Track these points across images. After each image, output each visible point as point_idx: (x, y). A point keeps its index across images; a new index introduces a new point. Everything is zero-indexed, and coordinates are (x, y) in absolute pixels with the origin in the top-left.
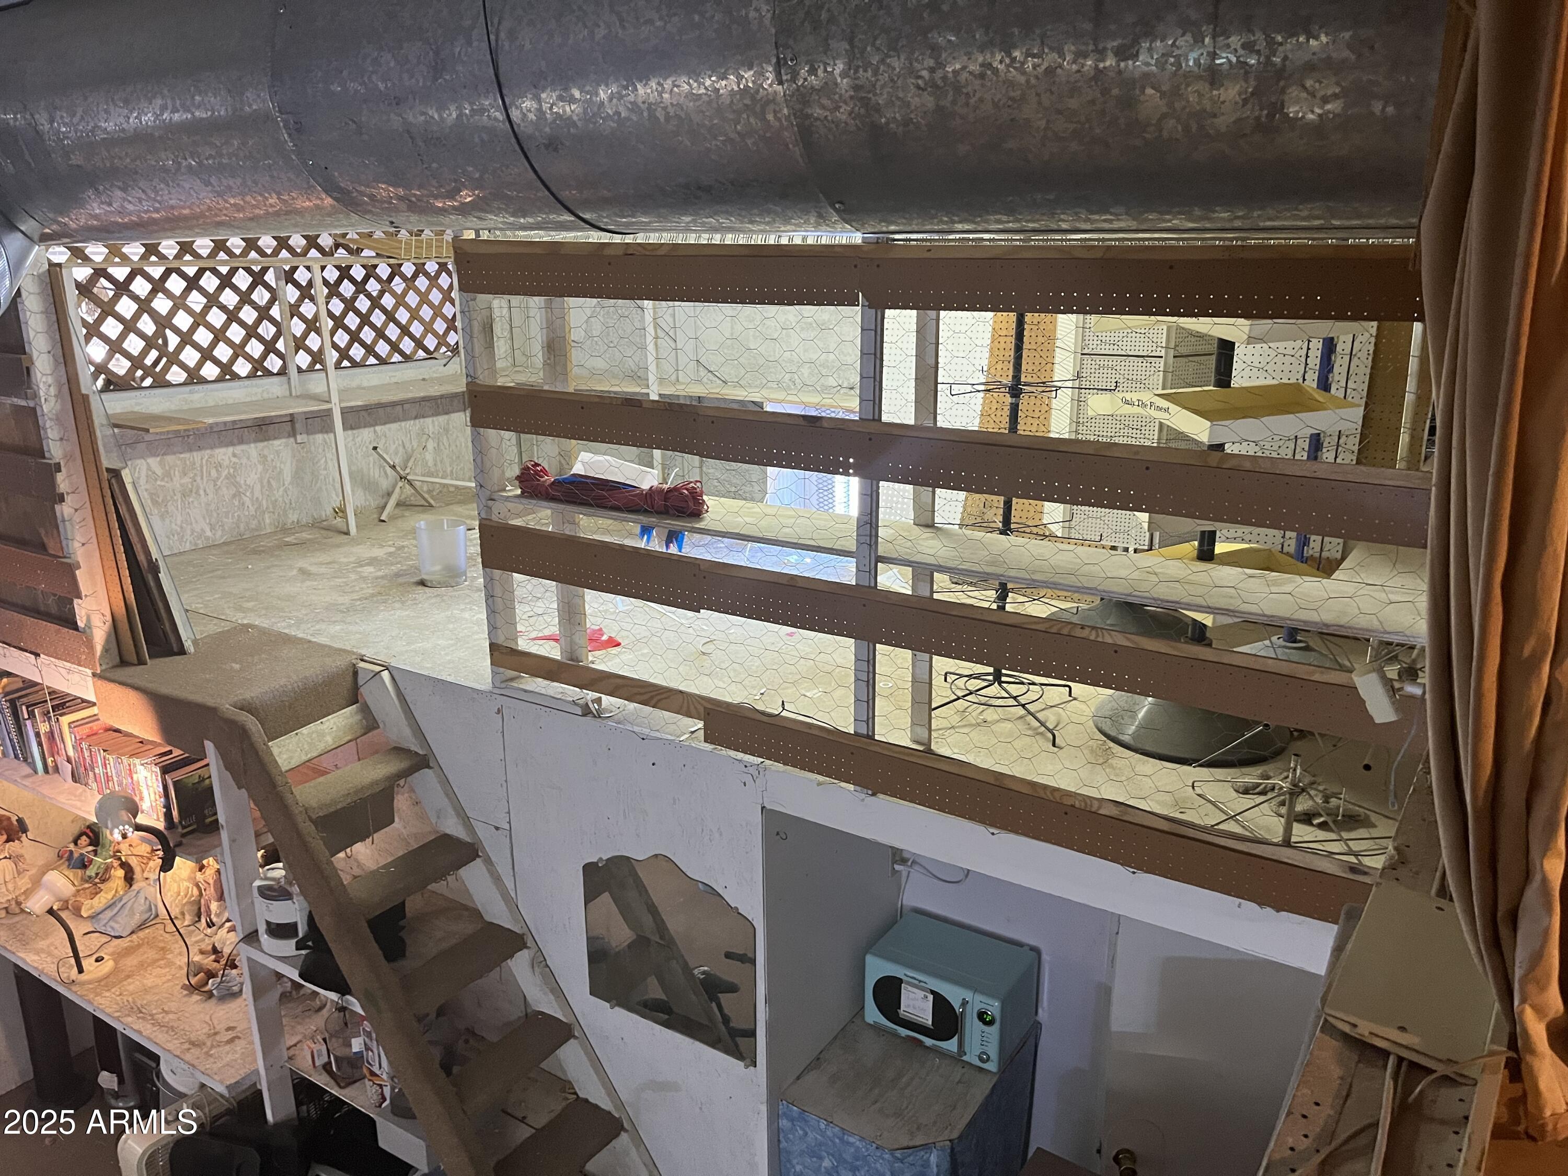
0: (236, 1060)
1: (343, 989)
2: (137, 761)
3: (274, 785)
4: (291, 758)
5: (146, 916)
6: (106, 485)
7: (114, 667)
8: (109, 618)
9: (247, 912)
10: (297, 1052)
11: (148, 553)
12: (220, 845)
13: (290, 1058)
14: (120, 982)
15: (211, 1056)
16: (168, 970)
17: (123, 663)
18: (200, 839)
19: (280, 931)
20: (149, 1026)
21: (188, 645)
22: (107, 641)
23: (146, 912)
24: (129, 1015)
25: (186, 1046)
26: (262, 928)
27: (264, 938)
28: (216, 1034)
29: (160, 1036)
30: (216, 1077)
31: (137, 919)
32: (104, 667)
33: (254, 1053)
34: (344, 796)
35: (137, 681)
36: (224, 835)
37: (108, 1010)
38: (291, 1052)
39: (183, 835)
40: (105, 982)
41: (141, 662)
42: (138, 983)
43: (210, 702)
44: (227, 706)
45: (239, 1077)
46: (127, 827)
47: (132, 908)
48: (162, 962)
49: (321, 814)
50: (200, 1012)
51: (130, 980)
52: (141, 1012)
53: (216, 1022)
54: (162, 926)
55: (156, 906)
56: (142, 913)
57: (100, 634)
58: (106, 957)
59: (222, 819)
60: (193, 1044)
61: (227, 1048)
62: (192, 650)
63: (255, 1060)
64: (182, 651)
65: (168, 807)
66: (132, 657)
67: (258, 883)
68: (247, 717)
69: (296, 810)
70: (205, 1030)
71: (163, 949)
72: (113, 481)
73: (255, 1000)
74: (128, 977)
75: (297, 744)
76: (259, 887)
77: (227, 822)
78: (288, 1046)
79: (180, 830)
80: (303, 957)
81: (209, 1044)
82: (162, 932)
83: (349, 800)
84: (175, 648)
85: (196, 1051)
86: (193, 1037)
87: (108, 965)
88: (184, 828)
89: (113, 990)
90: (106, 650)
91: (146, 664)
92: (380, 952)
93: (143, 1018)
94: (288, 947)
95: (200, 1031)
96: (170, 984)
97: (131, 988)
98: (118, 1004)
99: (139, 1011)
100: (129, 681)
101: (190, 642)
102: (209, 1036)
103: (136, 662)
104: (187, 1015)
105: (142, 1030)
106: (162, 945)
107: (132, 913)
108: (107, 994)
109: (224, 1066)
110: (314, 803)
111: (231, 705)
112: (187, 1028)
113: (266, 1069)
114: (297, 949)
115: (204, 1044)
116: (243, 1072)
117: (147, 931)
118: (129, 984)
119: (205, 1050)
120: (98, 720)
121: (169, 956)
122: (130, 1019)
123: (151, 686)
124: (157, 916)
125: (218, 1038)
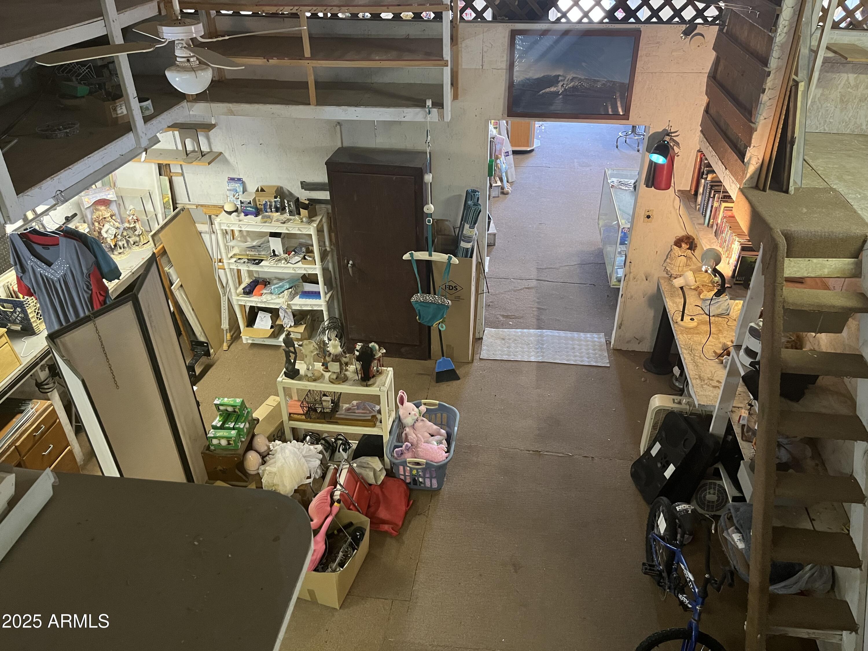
0: (710, 396)
1: (756, 398)
2: (737, 239)
3: (775, 281)
4: (798, 271)
5: (724, 312)
6: (789, 89)
7: (752, 188)
8: (760, 161)
9: (740, 336)
10: (737, 411)
11: (793, 132)
12: (746, 297)
13: (732, 411)
14: (694, 334)
15: (702, 387)
16: (715, 340)
17: (757, 187)
18: (741, 289)
19: (750, 352)
20: (690, 359)
21: (792, 189)
22: (754, 173)
23: (725, 310)
24: (686, 350)
25: (697, 377)
26: (744, 347)
27: (742, 352)
28: (712, 380)
29: (691, 366)
30: (697, 397)
31: (719, 311)
32: (746, 186)
33: (717, 398)
34: (809, 304)
35: (753, 199)
36: (749, 292)
37: (680, 342)
38: (734, 409)
39: (735, 284)
40: (688, 330)
41: (764, 190)
42: (699, 339)
43: (772, 226)
44: (779, 230)
45: (706, 404)
46: (709, 268)
47: (720, 306)
48: (715, 336)
49: (791, 308)
50: (713, 366)
51: (697, 335)
52: (691, 351)
53: (715, 375)
54: (727, 320)
55: (730, 310)
56: (723, 309)
57: (752, 169)
58: (695, 320)
59: (751, 286)
60: (700, 377)
61: (711, 389)
62: (793, 193)
63: (716, 402)
64: (787, 192)
65: (736, 267)
66: (761, 186)
67: (752, 324)
68: (782, 240)
69: (779, 299)
70: (709, 376)
71: (720, 330)
72: (793, 88)
73: (727, 376)
74: (698, 333)
75: (806, 266)
76: (751, 327)
77: (752, 287)
78: (734, 405)
79: (735, 279)
80: (750, 370)
81: (706, 382)
82: (725, 323)
83: (811, 309)
84: (784, 189)
85: (698, 381)
86: (702, 374)
87: (694, 324)
88: (737, 280)
89: (689, 335)
90: (751, 177)
91: (765, 191)
92: (779, 391)
93: (690, 355)
94: (747, 361)
95: (706, 375)
96: (711, 347)
97: (695, 339)
98: (686, 342)
99: (691, 350)
100: (750, 198)
101: (793, 188)
102: (709, 379)
103: (761, 188)
104: (707, 364)
105: (686, 359)
106: (721, 328)
107: (719, 307)
108: (685, 335)
109: (704, 395)
110: (790, 300)
111: (781, 231)
112: (703, 369)
113: (718, 409)
114: (750, 365)
115: (704, 381)
116: (709, 403)
117: (720, 319)
118: (696, 337)
119: (703, 383)
120: (732, 210)
121: (720, 335)
122: (685, 351)
123: (757, 204)
124: (728, 315)
125: (711, 382)
